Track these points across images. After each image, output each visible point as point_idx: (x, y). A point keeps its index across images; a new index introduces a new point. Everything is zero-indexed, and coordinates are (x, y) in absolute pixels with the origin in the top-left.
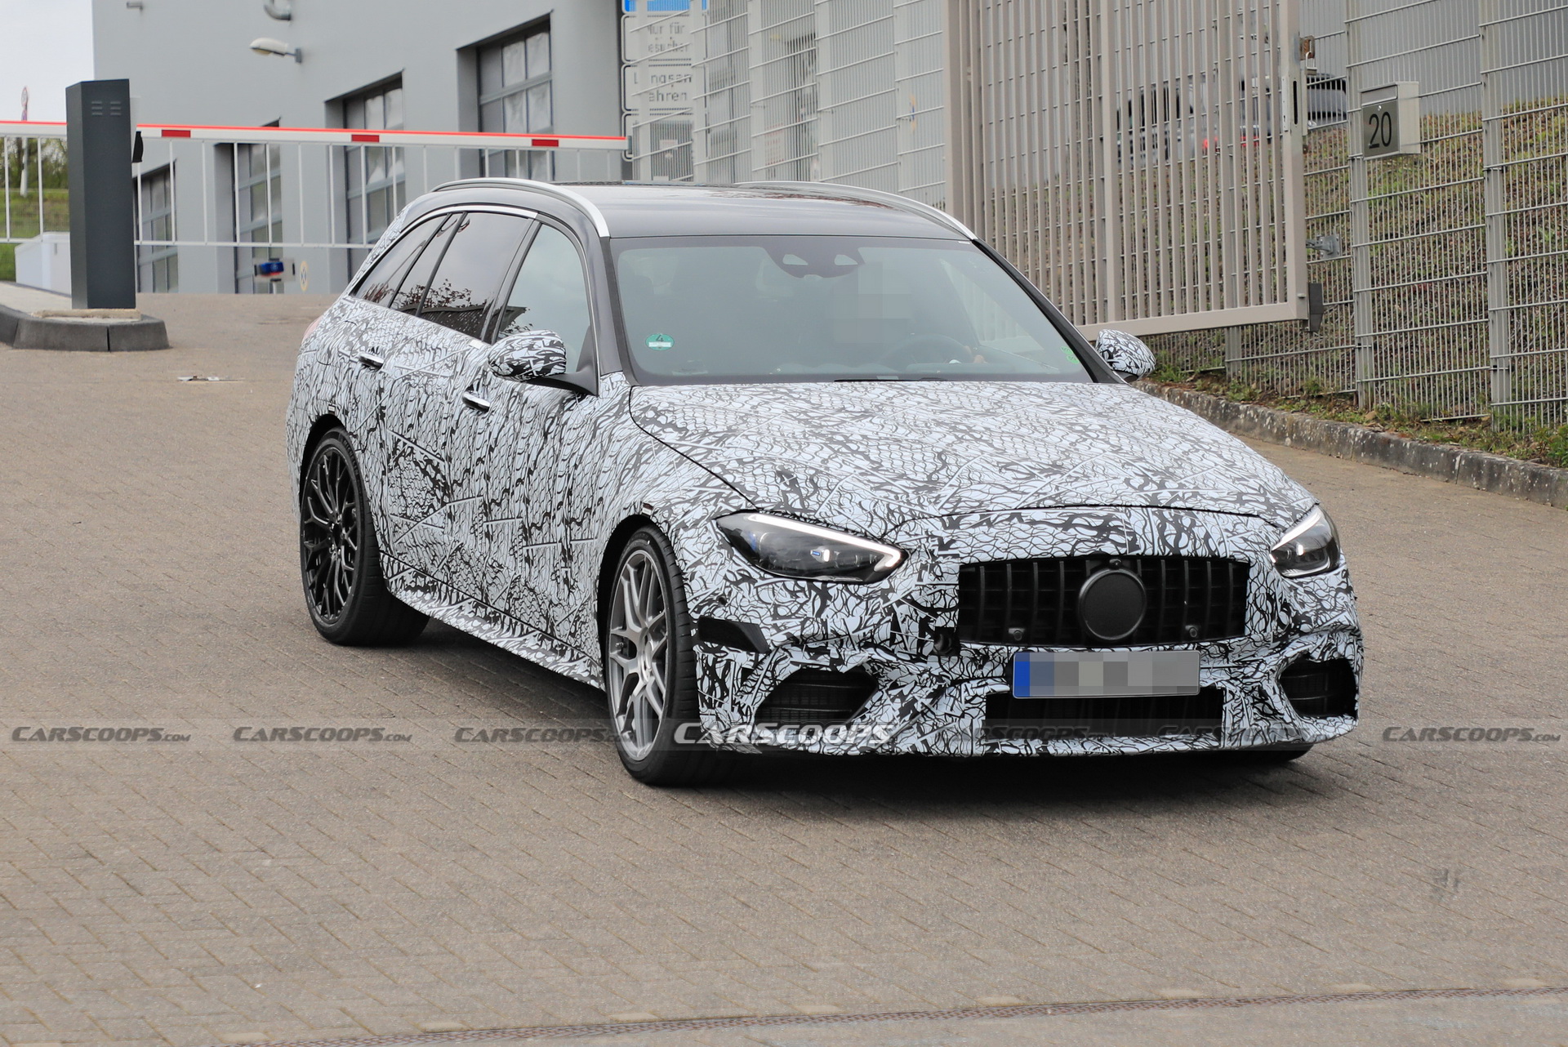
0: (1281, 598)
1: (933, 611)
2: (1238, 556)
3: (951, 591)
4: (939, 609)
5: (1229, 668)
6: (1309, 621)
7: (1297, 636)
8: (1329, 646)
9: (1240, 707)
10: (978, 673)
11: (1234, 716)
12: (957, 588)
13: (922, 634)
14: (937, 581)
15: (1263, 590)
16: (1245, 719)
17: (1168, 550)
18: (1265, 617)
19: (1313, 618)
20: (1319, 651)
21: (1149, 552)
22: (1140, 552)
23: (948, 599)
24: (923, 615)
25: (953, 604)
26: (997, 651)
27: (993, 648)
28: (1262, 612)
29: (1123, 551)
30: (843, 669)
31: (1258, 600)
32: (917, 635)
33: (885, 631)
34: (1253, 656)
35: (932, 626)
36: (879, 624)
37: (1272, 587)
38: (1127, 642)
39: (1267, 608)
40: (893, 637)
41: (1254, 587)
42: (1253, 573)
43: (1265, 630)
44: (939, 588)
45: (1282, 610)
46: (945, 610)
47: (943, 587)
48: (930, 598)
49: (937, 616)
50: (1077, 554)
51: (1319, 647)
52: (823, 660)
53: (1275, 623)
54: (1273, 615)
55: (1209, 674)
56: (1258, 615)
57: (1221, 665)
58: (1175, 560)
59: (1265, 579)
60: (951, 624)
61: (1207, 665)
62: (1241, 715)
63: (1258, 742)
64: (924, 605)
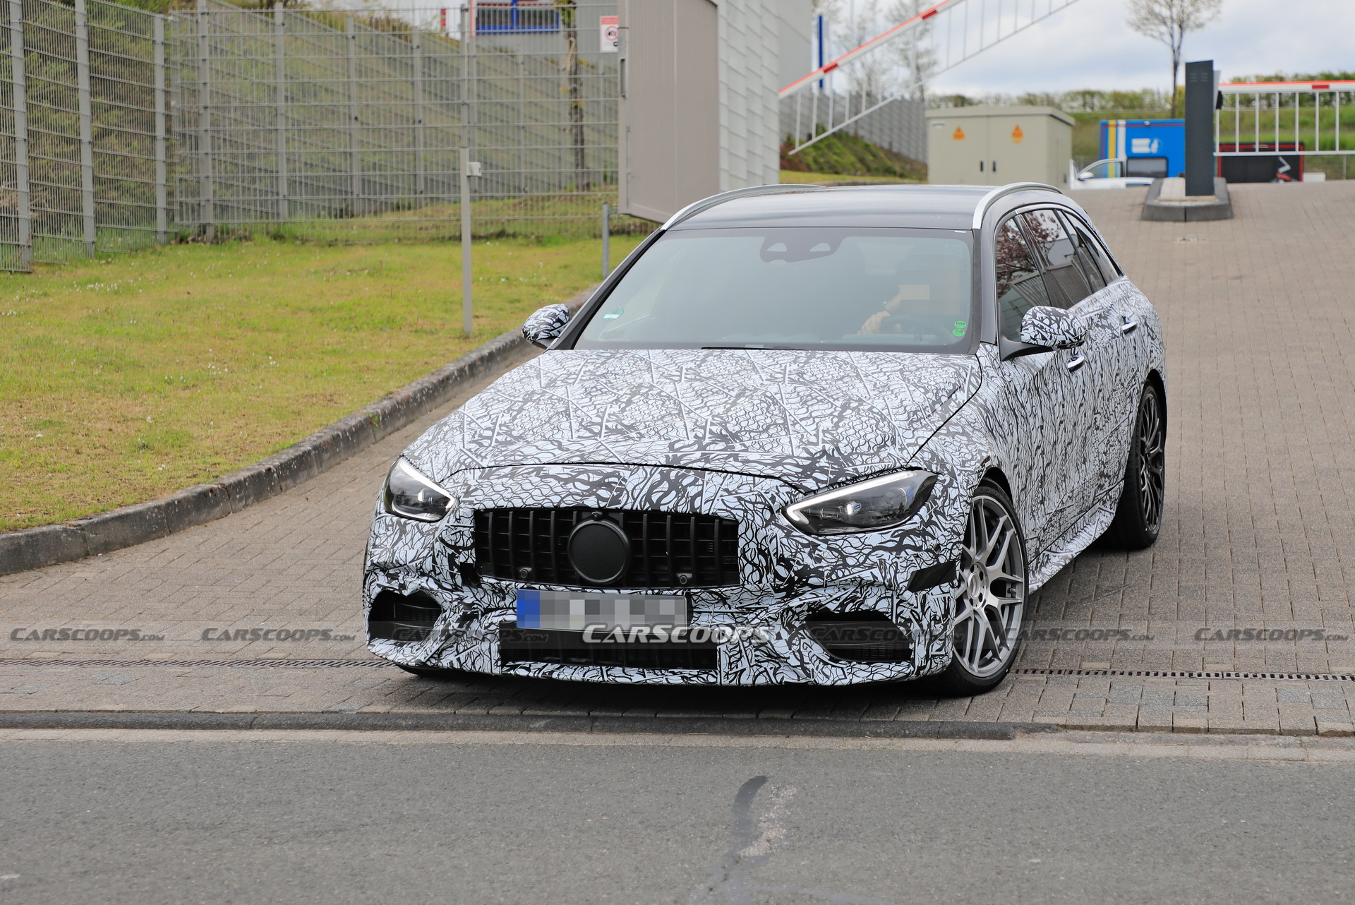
0: (777, 553)
1: (456, 548)
2: (722, 514)
3: (467, 532)
4: (460, 547)
5: (732, 613)
6: (820, 575)
7: (806, 588)
8: (853, 599)
9: (738, 649)
10: (502, 604)
11: (730, 657)
12: (472, 530)
13: (451, 568)
14: (456, 524)
15: (752, 545)
16: (744, 660)
17: (648, 505)
18: (758, 569)
19: (826, 573)
20: (838, 603)
21: (628, 507)
22: (619, 506)
23: (466, 539)
24: (450, 551)
25: (469, 544)
26: (507, 586)
27: (504, 583)
28: (754, 565)
29: (602, 504)
30: (406, 593)
31: (748, 555)
32: (447, 568)
33: (428, 565)
34: (758, 603)
35: (457, 561)
36: (426, 557)
37: (764, 543)
38: (617, 585)
39: (760, 561)
40: (434, 570)
41: (742, 542)
42: (741, 529)
43: (760, 581)
44: (459, 529)
45: (778, 564)
46: (464, 548)
47: (461, 529)
48: (453, 538)
49: (460, 553)
50: (563, 505)
51: (836, 599)
52: (395, 585)
53: (771, 576)
54: (768, 569)
55: (711, 617)
56: (749, 569)
57: (723, 610)
58: (656, 514)
59: (755, 535)
60: (470, 561)
61: (707, 610)
62: (738, 656)
63: (761, 680)
64: (450, 542)
